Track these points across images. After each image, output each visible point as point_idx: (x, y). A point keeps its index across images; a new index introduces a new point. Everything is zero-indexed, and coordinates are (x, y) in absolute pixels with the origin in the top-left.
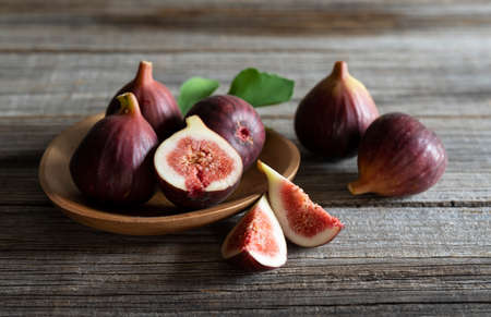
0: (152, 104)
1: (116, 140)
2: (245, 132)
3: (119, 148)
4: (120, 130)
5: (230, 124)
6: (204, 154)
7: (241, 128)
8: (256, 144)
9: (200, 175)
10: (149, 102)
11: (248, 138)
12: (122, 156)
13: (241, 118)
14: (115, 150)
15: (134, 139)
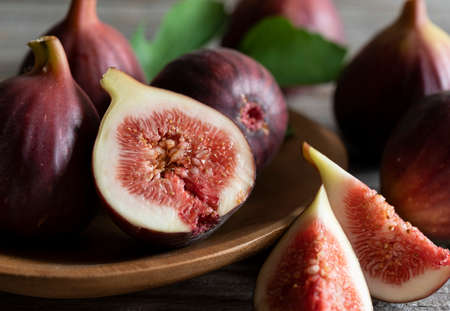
0: (91, 59)
1: (24, 123)
2: (255, 114)
3: (30, 137)
4: (32, 102)
5: (228, 100)
6: (171, 143)
7: (248, 106)
8: (273, 134)
9: (193, 188)
10: (86, 57)
11: (259, 125)
12: (33, 149)
13: (248, 91)
14: (20, 140)
15: (57, 119)
